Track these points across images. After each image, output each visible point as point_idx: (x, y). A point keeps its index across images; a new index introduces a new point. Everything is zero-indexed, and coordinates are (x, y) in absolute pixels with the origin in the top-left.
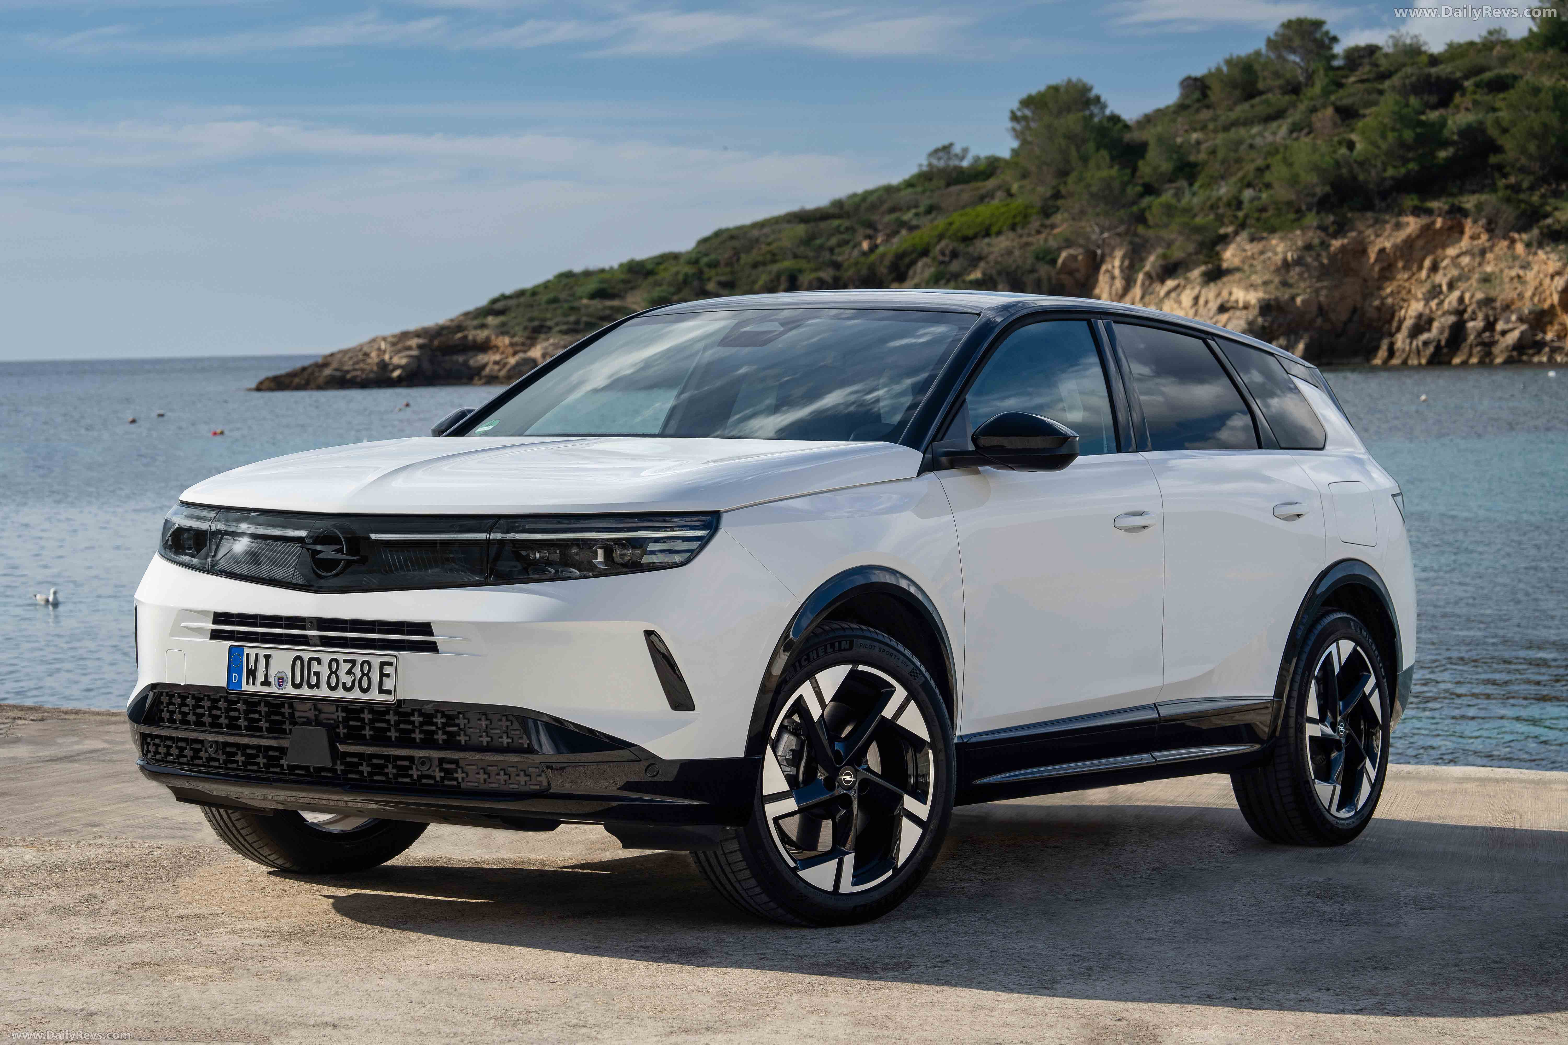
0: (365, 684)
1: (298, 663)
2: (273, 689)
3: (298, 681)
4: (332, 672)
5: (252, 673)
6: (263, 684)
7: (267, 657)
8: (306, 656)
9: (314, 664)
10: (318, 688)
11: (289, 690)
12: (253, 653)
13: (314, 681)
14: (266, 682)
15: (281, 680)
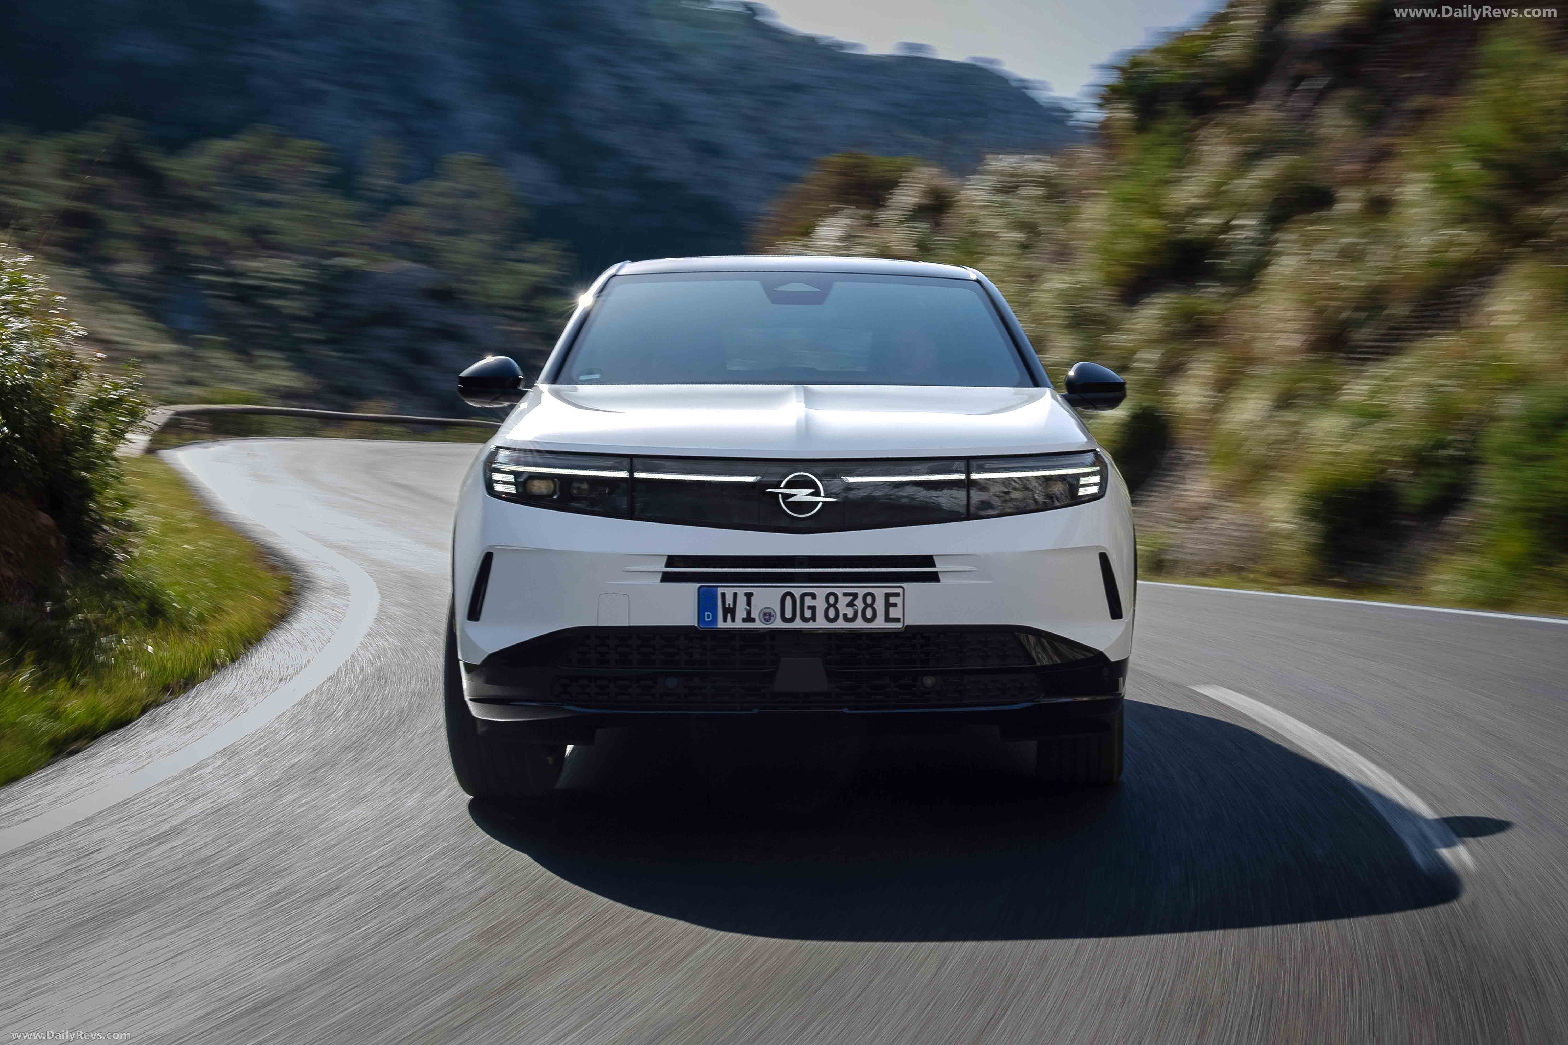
0: (869, 615)
1: (788, 599)
2: (758, 624)
3: (788, 615)
4: (830, 606)
5: (730, 611)
6: (744, 620)
7: (749, 596)
8: (798, 592)
9: (808, 599)
10: (814, 620)
11: (778, 624)
12: (730, 592)
13: (808, 614)
14: (749, 619)
15: (767, 616)
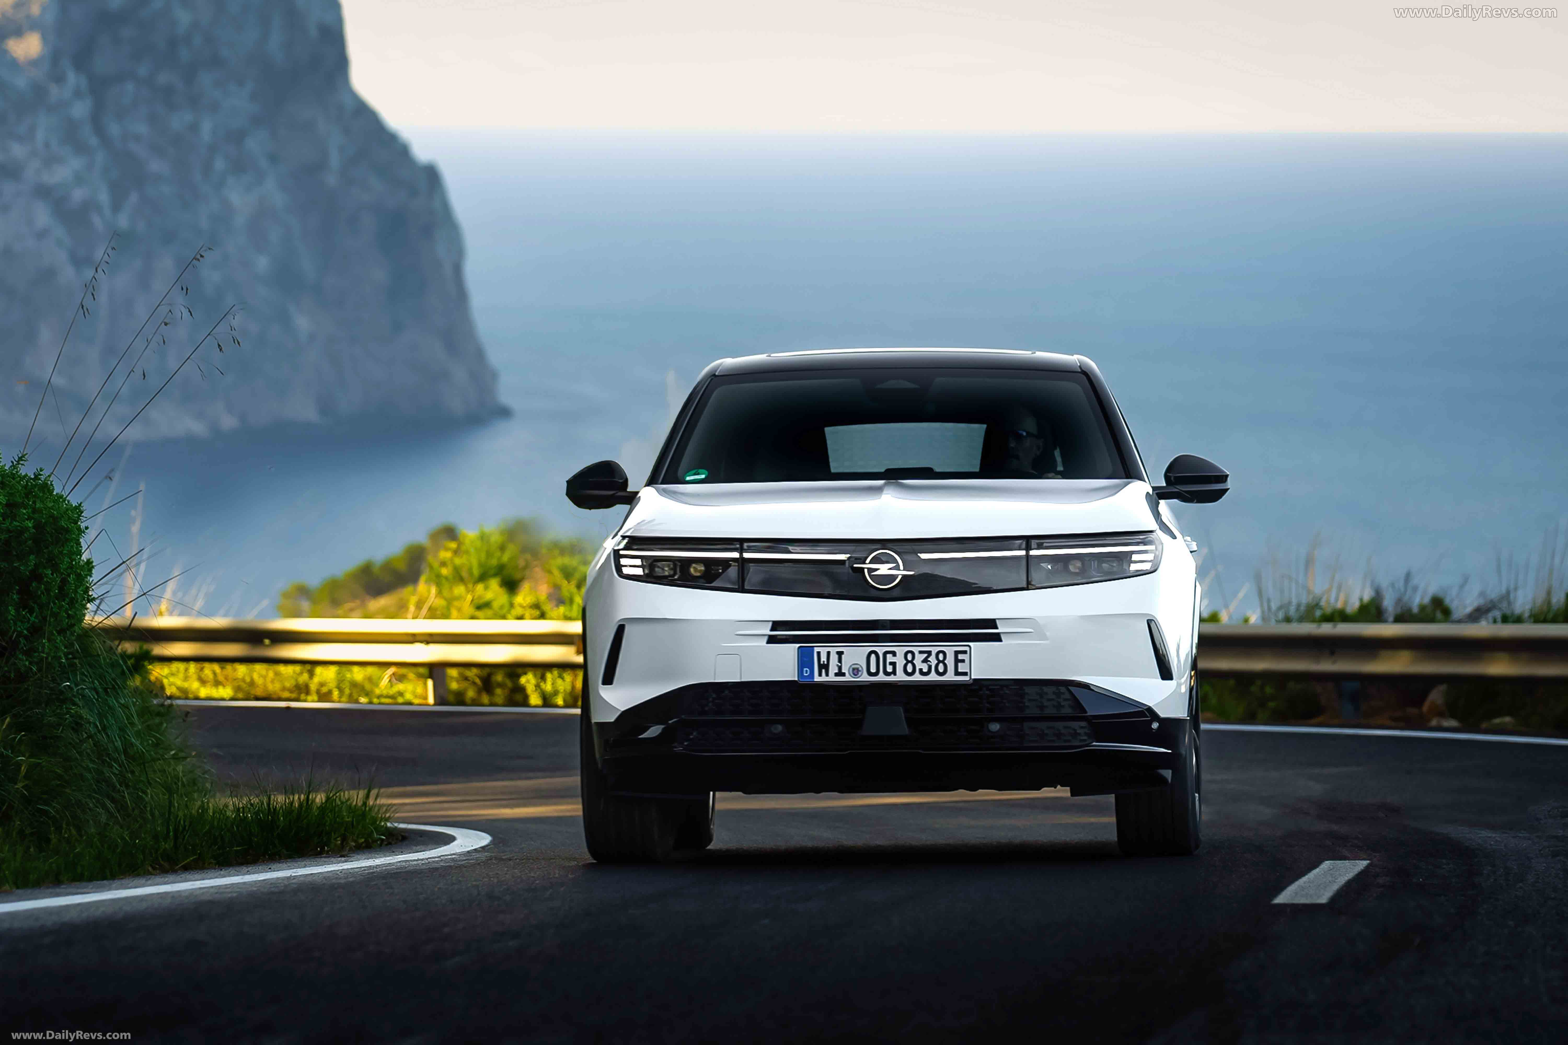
0: (941, 668)
1: (873, 656)
2: (848, 678)
3: (873, 669)
4: (907, 662)
5: (824, 667)
6: (836, 675)
7: (840, 654)
8: (880, 651)
9: (889, 656)
10: (895, 674)
11: (865, 677)
12: (824, 651)
13: (889, 669)
14: (840, 673)
15: (856, 671)
